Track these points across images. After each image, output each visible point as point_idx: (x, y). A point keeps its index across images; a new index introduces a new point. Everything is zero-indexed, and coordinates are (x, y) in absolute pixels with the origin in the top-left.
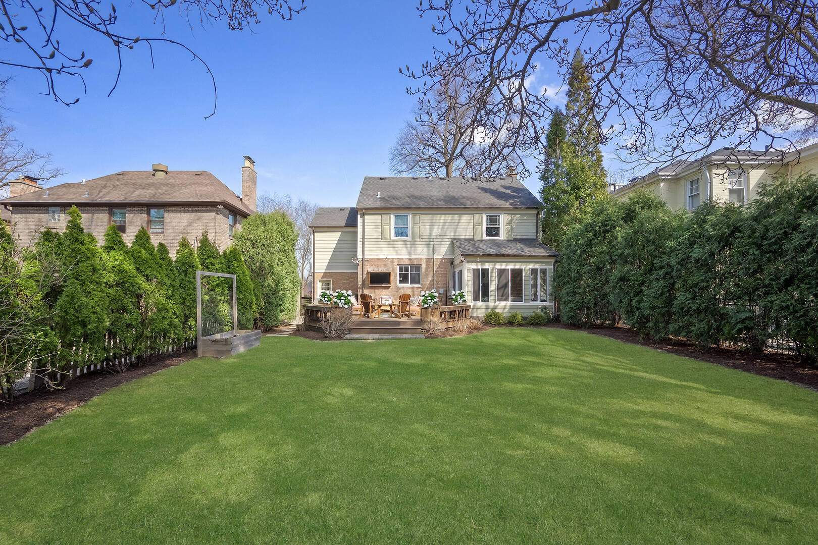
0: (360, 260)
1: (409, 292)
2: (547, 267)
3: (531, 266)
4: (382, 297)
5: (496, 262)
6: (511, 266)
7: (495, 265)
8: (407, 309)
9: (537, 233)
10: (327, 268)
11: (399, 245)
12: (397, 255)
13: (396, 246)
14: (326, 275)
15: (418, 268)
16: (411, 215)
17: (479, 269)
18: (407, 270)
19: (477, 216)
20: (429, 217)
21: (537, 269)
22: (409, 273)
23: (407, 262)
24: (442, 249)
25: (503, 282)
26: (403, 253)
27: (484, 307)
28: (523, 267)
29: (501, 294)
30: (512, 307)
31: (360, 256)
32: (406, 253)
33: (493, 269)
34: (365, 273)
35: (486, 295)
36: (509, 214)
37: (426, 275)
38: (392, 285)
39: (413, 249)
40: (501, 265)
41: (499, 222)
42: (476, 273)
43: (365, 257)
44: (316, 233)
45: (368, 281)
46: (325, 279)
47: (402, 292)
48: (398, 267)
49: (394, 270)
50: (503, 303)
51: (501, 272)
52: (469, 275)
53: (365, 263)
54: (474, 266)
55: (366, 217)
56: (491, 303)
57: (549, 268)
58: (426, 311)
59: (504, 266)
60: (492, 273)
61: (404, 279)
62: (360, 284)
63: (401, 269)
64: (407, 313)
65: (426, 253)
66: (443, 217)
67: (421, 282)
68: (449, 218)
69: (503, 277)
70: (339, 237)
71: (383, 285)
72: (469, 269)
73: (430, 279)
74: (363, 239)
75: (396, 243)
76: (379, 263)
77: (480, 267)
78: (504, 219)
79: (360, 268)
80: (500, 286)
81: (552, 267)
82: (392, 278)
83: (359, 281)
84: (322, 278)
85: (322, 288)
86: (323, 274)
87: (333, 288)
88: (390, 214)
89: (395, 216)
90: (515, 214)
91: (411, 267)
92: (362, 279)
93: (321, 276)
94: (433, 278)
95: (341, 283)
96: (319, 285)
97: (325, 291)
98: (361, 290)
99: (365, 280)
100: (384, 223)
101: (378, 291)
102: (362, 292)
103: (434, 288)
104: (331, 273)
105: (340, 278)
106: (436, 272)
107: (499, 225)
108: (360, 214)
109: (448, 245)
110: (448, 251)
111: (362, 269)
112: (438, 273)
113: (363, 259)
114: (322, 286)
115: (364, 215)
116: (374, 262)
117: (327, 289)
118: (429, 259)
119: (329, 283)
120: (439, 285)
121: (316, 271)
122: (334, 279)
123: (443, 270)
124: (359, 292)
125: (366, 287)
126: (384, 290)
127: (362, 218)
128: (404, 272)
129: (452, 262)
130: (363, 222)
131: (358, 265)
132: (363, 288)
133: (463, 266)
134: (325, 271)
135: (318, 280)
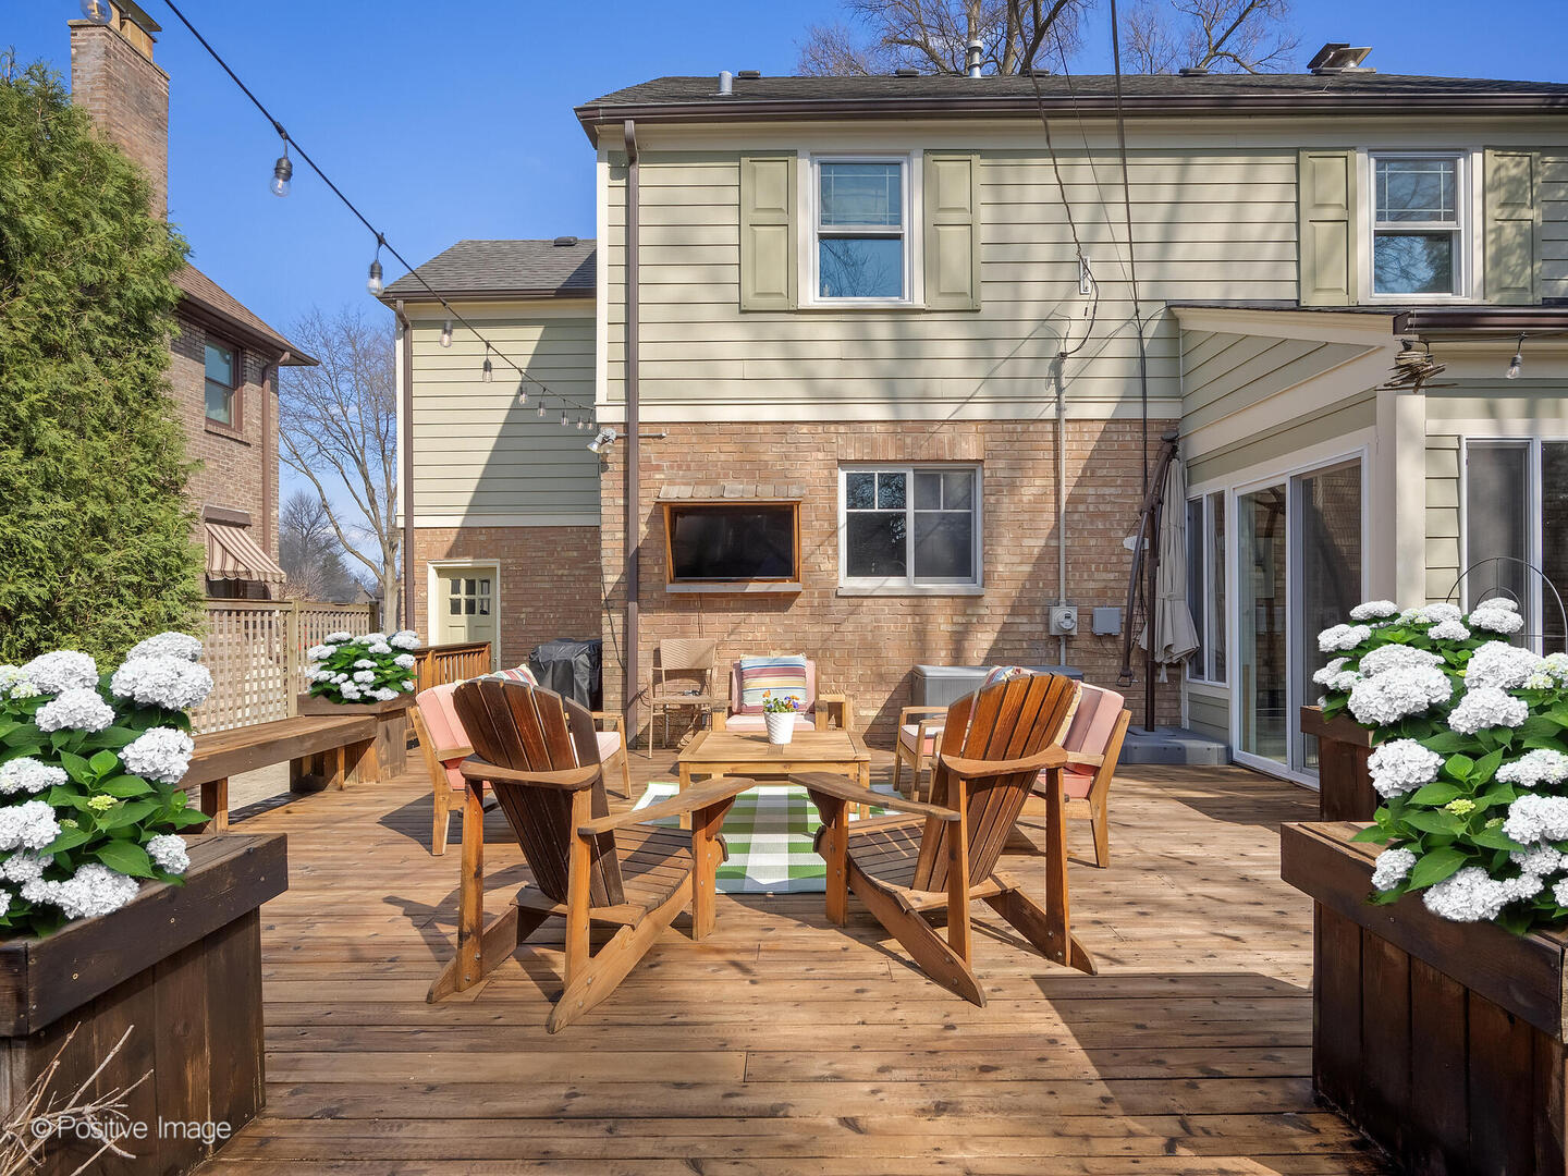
0: (612, 433)
10: (474, 507)
12: (836, 400)
14: (466, 540)
16: (918, 162)
17: (1522, 447)
18: (894, 485)
22: (910, 511)
24: (1103, 368)
31: (609, 413)
34: (645, 511)
37: (1010, 521)
38: (805, 582)
41: (1452, 202)
43: (645, 414)
44: (417, 334)
45: (660, 565)
46: (466, 562)
47: (861, 633)
48: (842, 476)
49: (815, 491)
52: (1445, 494)
53: (647, 451)
55: (646, 174)
61: (878, 546)
62: (611, 578)
63: (858, 491)
67: (979, 565)
70: (531, 348)
71: (754, 587)
72: (1435, 447)
73: (1034, 545)
74: (631, 305)
77: (1520, 429)
78: (1477, 173)
79: (610, 485)
82: (806, 542)
83: (604, 561)
84: (449, 555)
85: (455, 608)
86: (452, 537)
87: (505, 604)
88: (794, 153)
89: (822, 164)
90: (1546, 150)
91: (920, 477)
92: (626, 550)
93: (446, 547)
94: (1053, 543)
95: (547, 578)
96: (436, 592)
97: (465, 623)
98: (618, 618)
99: (642, 553)
100: (757, 210)
101: (717, 622)
102: (626, 626)
103: (1063, 600)
104: (493, 531)
105: (534, 554)
106: (1072, 500)
107: (1452, 216)
108: (612, 158)
109: (1141, 338)
110: (1144, 377)
111: (626, 489)
112: (1082, 508)
113: (629, 428)
114: (454, 596)
115: (632, 160)
116: (697, 448)
117: (477, 610)
118: (1031, 429)
119: (488, 581)
120: (1092, 585)
121: (418, 522)
122: (509, 561)
123: (1112, 490)
124: (609, 629)
125: (648, 601)
126: (755, 617)
127: (627, 187)
128: (876, 510)
129: (1172, 441)
130: (630, 207)
131: (602, 464)
132: (633, 605)
133: (1375, 424)
134: (464, 522)
135: (430, 567)
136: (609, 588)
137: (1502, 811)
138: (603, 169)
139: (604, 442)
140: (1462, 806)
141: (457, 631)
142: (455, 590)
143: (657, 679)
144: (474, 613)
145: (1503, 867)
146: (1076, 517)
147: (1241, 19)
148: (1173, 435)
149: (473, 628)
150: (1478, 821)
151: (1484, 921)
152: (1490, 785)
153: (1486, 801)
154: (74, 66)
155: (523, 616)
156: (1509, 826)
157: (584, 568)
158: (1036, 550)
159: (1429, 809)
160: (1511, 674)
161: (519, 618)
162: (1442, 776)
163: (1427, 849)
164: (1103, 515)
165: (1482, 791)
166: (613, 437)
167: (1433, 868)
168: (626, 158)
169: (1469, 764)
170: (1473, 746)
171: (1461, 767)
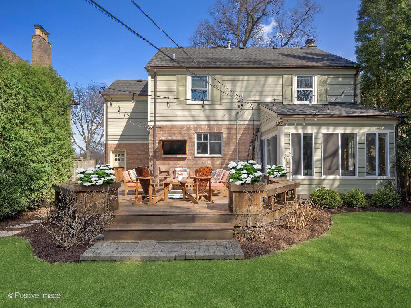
0: (151, 127)
1: (208, 164)
2: (388, 131)
3: (366, 130)
4: (176, 169)
5: (320, 125)
6: (340, 131)
7: (320, 129)
8: (208, 187)
9: (356, 96)
10: (120, 139)
11: (197, 109)
12: (194, 121)
13: (193, 111)
14: (119, 146)
15: (219, 135)
16: (210, 76)
17: (300, 134)
18: (206, 138)
19: (285, 77)
20: (230, 78)
21: (375, 134)
22: (209, 141)
23: (206, 129)
24: (246, 115)
25: (331, 149)
26: (201, 119)
27: (306, 182)
28: (356, 131)
29: (328, 164)
30: (342, 183)
31: (151, 123)
32: (204, 119)
33: (317, 134)
34: (158, 141)
35: (309, 167)
36: (321, 75)
37: (228, 143)
38: (188, 155)
39: (211, 115)
40: (328, 129)
41: (311, 84)
42: (296, 139)
43: (158, 123)
44: (108, 102)
46: (119, 150)
47: (199, 164)
48: (196, 135)
49: (190, 138)
50: (331, 177)
51: (328, 137)
52: (287, 142)
53: (158, 130)
54: (292, 130)
55: (158, 78)
56: (316, 177)
57: (389, 132)
58: (240, 196)
59: (331, 130)
60: (316, 139)
61: (202, 148)
62: (151, 154)
63: (199, 138)
64: (206, 194)
65: (226, 119)
66: (246, 78)
67: (222, 152)
68: (253, 78)
69: (330, 144)
70: (133, 106)
71: (178, 156)
72: (286, 134)
73: (232, 148)
74: (155, 106)
75: (192, 107)
76: (174, 130)
77: (300, 131)
78: (316, 79)
79: (151, 136)
80: (327, 155)
81: (393, 131)
82: (188, 147)
83: (149, 151)
84: (115, 149)
85: (116, 160)
86: (116, 145)
87: (127, 159)
88: (186, 74)
89: (192, 76)
90: (329, 75)
91: (210, 135)
92: (154, 149)
93: (114, 147)
94: (236, 148)
95: (136, 154)
96: (112, 157)
97: (118, 163)
98: (152, 162)
99: (157, 149)
100: (179, 85)
101: (172, 163)
102: (154, 163)
103: (238, 158)
104: (124, 144)
105: (133, 149)
106: (240, 139)
107: (312, 87)
108: (151, 75)
109: (253, 109)
110: (253, 117)
111: (154, 137)
112: (241, 141)
113: (155, 126)
114: (116, 157)
115: (155, 76)
116: (168, 130)
117: (121, 160)
118: (232, 126)
119: (123, 154)
120: (244, 156)
121: (108, 142)
122: (128, 150)
123: (247, 138)
124: (150, 164)
125: (158, 158)
126: (179, 162)
127: (154, 80)
128: (202, 141)
129: (258, 129)
130: (155, 84)
131: (149, 133)
132: (155, 159)
133: (278, 130)
134: (118, 142)
135: (111, 151)
136: (150, 156)
137: (241, 175)
138: (150, 77)
139: (150, 128)
140: (238, 175)
141: (116, 165)
142: (116, 156)
143: (160, 173)
144: (120, 161)
145: (241, 180)
146: (240, 143)
147: (302, 22)
148: (258, 128)
149: (119, 164)
150: (239, 176)
151: (239, 185)
152: (240, 173)
153: (240, 175)
154: (33, 44)
155: (131, 162)
156: (242, 177)
157: (144, 152)
158: (233, 149)
159: (235, 175)
160: (242, 164)
161: (130, 162)
162: (236, 172)
163: (235, 179)
164: (246, 142)
165: (239, 174)
166: (151, 128)
167: (235, 180)
168: (154, 75)
169: (238, 171)
170: (239, 170)
171: (238, 172)
